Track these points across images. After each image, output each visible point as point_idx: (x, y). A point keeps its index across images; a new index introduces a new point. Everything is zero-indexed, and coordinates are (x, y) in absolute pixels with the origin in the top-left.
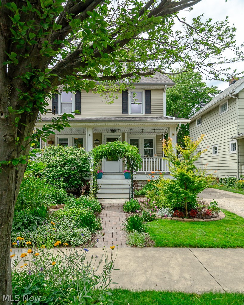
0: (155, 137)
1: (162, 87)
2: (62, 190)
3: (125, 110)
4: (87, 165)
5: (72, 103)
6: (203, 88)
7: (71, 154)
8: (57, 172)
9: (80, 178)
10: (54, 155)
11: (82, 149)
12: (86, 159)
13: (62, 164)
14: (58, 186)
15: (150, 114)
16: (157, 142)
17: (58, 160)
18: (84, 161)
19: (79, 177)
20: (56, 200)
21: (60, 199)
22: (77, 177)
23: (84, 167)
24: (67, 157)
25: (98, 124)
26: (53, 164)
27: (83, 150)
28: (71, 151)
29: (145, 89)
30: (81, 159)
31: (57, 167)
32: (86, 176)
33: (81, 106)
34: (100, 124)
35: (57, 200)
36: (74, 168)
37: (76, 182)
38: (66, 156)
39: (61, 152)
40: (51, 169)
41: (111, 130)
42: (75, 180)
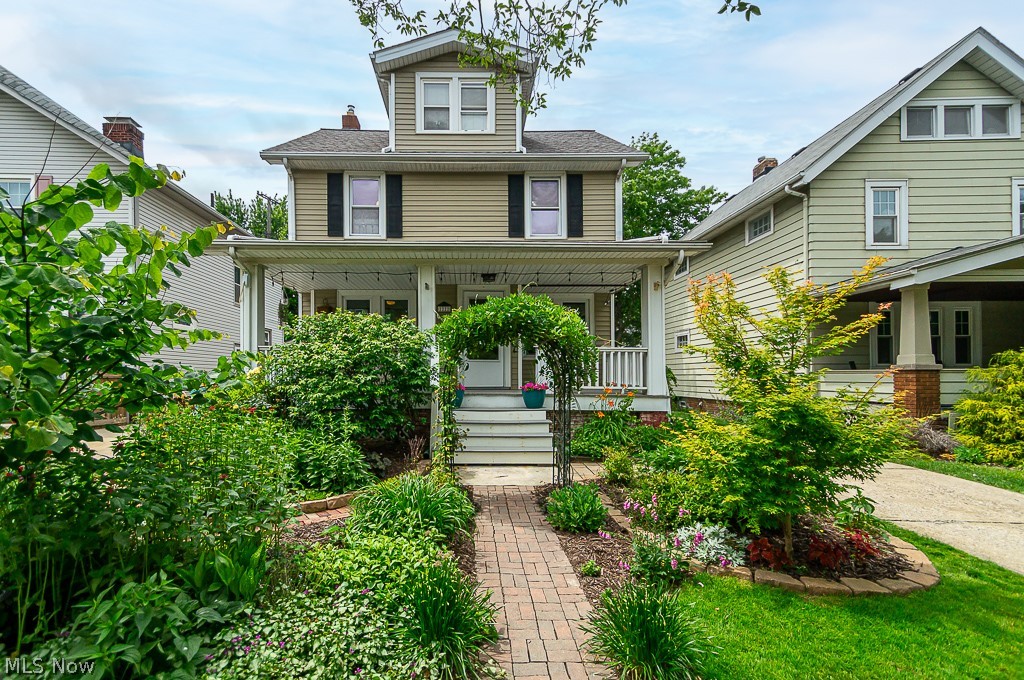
0: (591, 296)
1: (612, 166)
2: (346, 447)
3: (516, 227)
4: (423, 371)
5: (378, 208)
6: (681, 191)
7: (376, 336)
8: (332, 390)
9: (401, 406)
10: (324, 338)
11: (408, 321)
12: (419, 351)
13: (347, 364)
14: (334, 434)
15: (582, 236)
16: (596, 311)
17: (336, 352)
18: (414, 357)
19: (398, 402)
20: (327, 481)
21: (340, 476)
22: (392, 403)
23: (415, 376)
24: (362, 343)
25: (449, 254)
26: (319, 365)
27: (409, 325)
28: (375, 327)
29: (567, 172)
30: (407, 351)
31: (333, 376)
32: (419, 401)
33: (402, 216)
34: (455, 255)
35: (332, 480)
36: (385, 377)
37: (390, 421)
38: (361, 341)
39: (347, 331)
40: (315, 380)
41: (483, 275)
42: (388, 412)
